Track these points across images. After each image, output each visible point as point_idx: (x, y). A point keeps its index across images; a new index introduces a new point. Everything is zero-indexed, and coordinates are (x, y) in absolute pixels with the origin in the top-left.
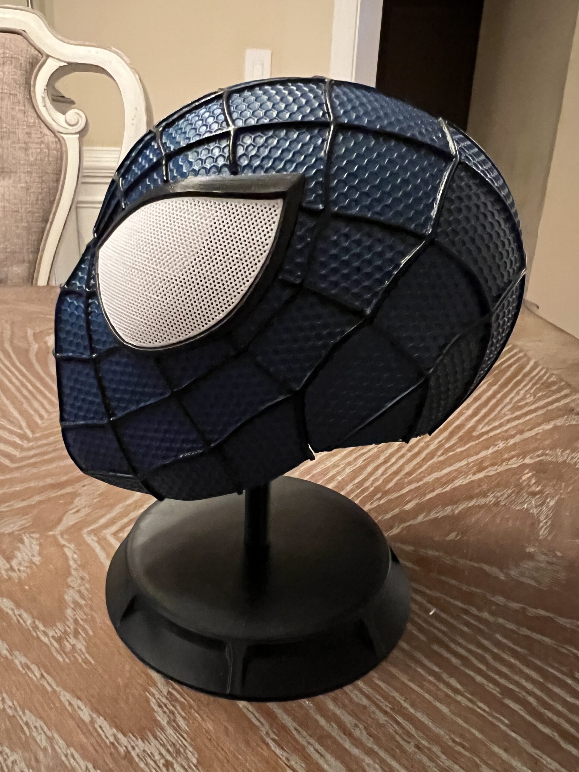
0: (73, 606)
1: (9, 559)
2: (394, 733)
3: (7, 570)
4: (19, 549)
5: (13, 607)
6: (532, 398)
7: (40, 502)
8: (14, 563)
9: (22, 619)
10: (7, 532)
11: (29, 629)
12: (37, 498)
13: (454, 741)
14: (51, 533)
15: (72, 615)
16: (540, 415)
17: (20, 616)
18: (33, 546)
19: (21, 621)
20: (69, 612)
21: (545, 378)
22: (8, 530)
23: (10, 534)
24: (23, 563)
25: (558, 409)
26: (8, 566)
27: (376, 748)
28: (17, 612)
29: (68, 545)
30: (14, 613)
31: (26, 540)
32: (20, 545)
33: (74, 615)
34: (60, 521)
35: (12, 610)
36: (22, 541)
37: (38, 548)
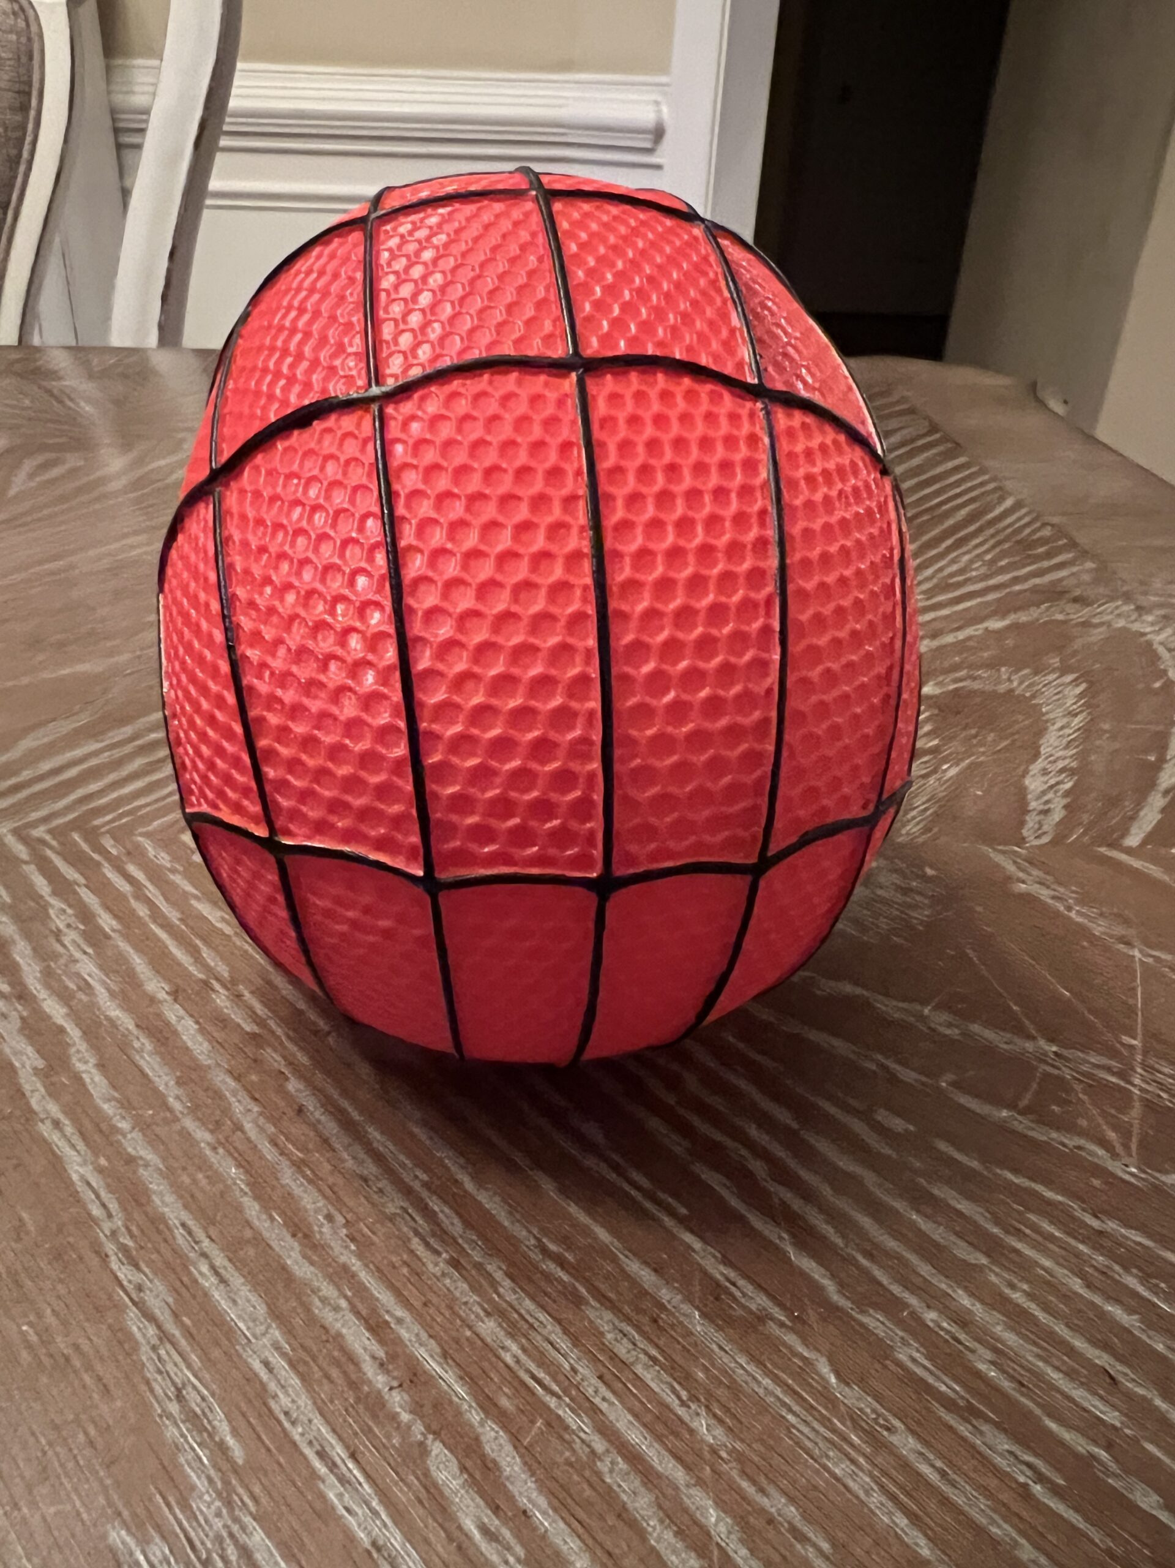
2: (411, 1234)
6: (983, 570)
13: (544, 1250)
16: (987, 603)
21: (1027, 531)
25: (1034, 590)
27: (356, 1265)
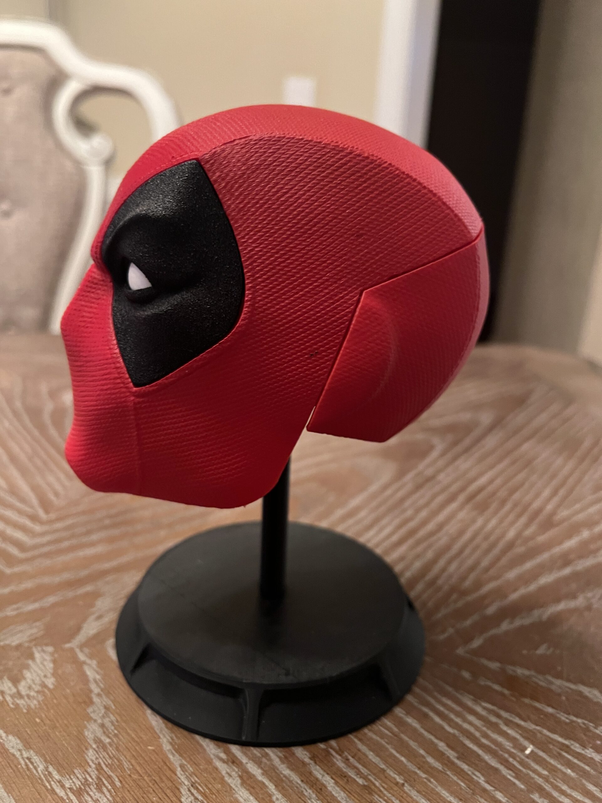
0: (94, 746)
1: (15, 681)
3: (12, 696)
4: (27, 667)
5: (20, 746)
7: (54, 605)
8: (22, 687)
9: (32, 763)
10: (14, 644)
11: (40, 779)
12: (51, 600)
14: (68, 646)
15: (94, 758)
17: (29, 759)
18: (45, 663)
19: (31, 766)
20: (91, 755)
22: (14, 641)
23: (18, 647)
24: (34, 686)
26: (14, 690)
28: (25, 755)
29: (88, 661)
30: (22, 755)
31: (37, 655)
32: (30, 662)
33: (97, 758)
34: (78, 629)
35: (20, 750)
36: (31, 656)
37: (51, 665)
